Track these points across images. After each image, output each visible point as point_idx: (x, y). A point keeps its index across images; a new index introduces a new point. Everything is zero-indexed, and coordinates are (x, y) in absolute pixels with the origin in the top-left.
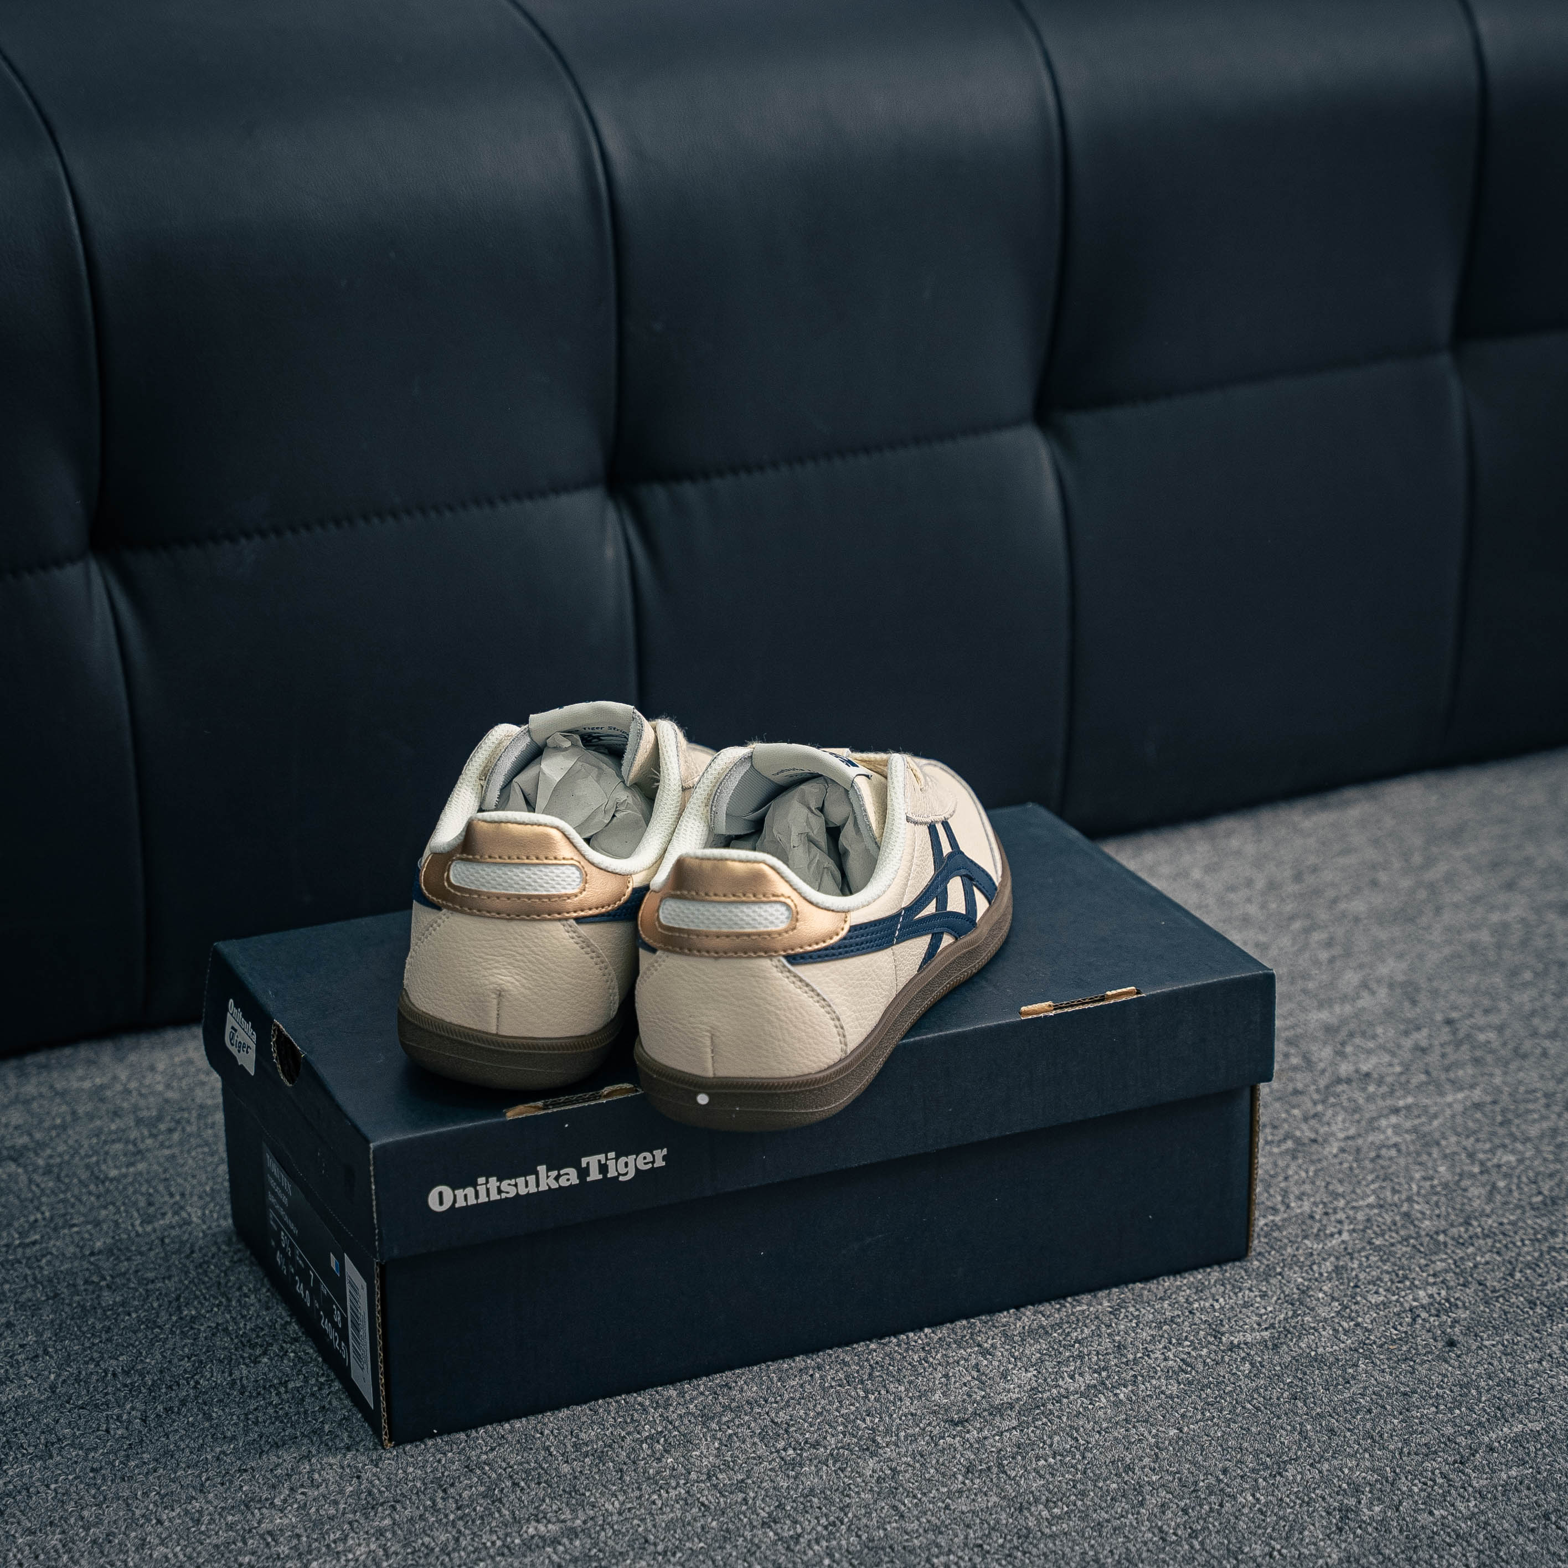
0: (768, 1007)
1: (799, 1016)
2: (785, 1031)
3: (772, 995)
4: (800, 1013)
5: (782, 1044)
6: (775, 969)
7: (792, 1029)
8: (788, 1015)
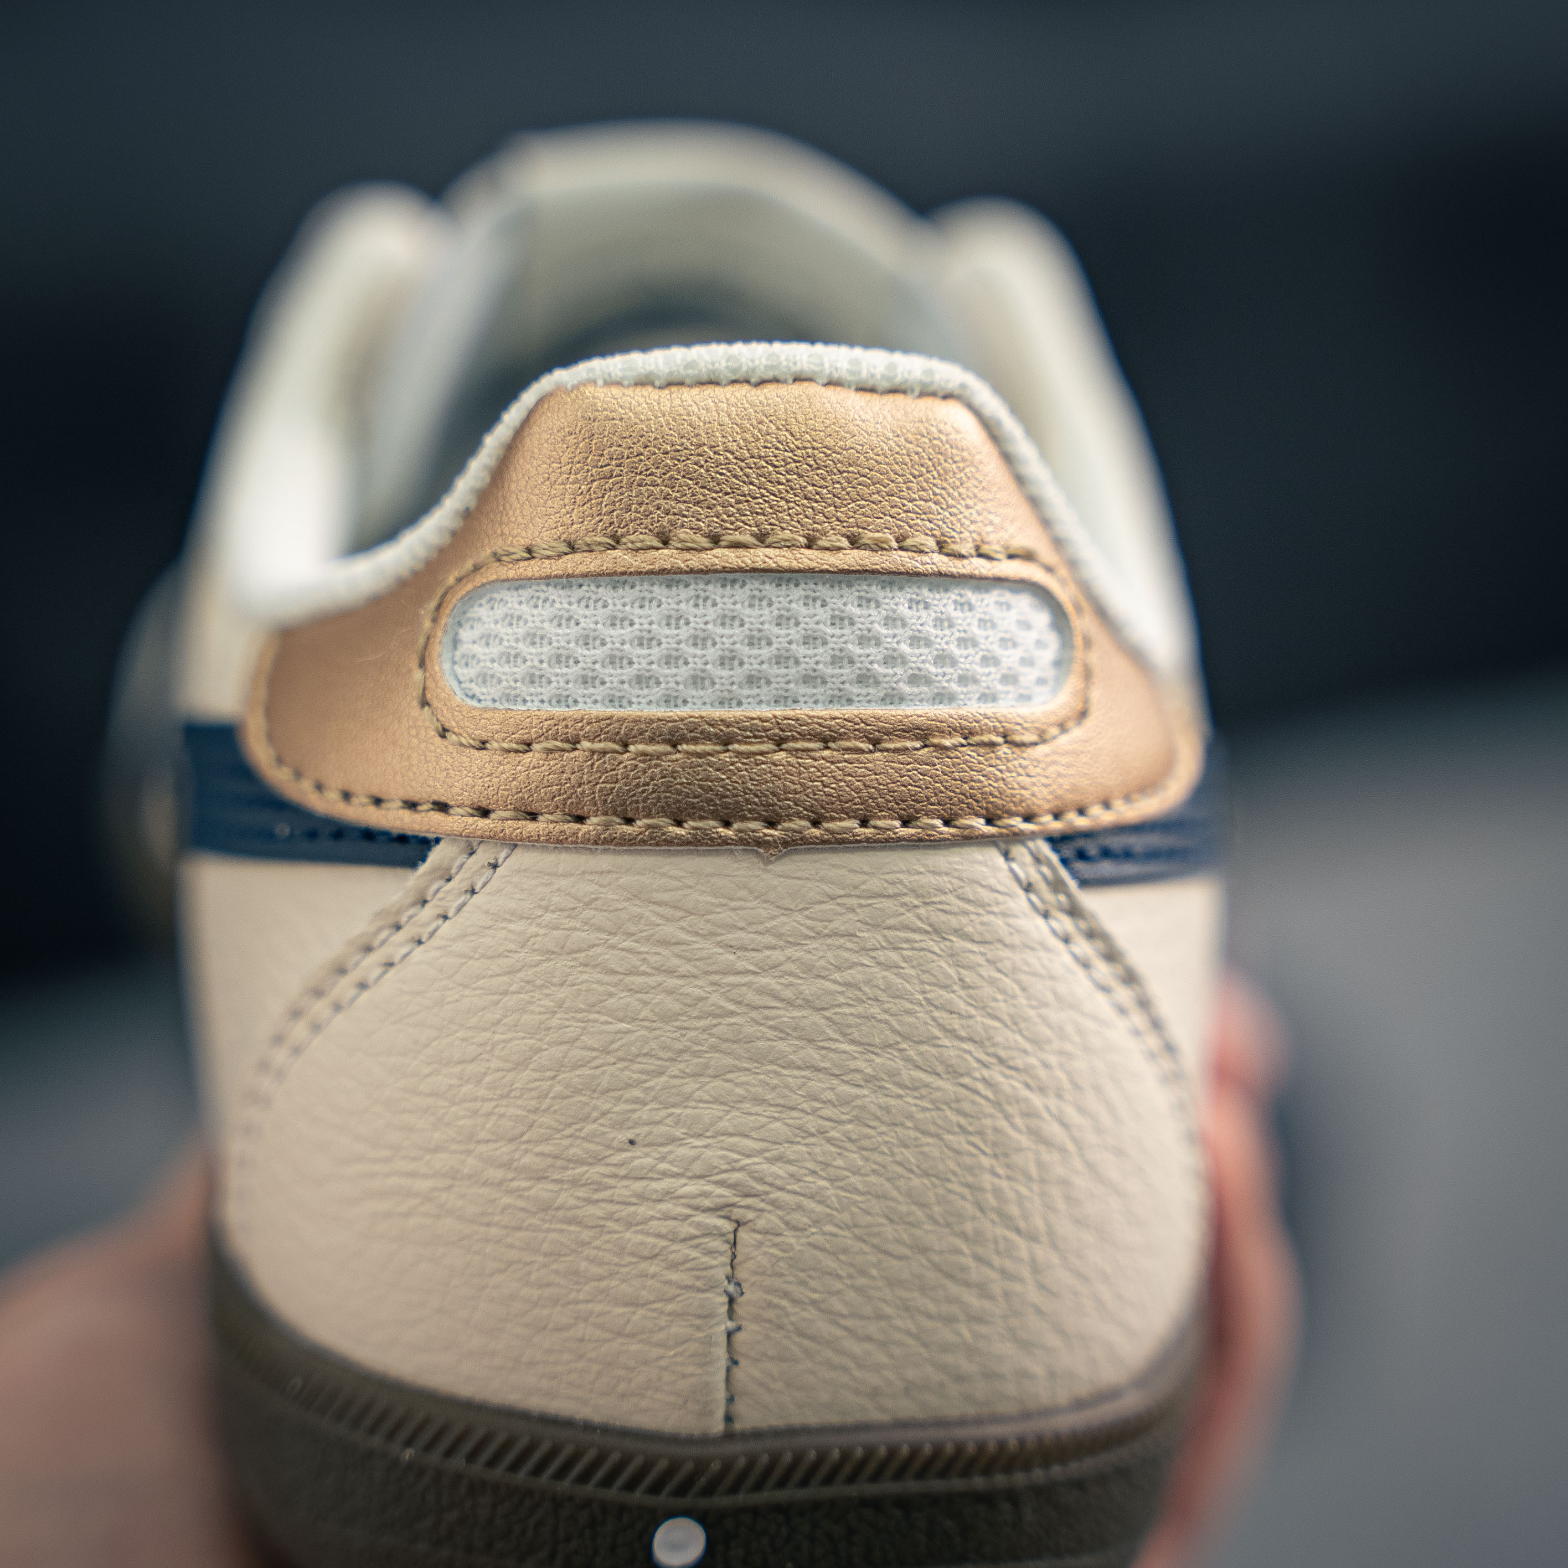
0: (996, 1074)
1: (1106, 1119)
2: (1056, 1193)
3: (1015, 1022)
4: (1110, 1107)
5: (1042, 1252)
6: (1020, 901)
7: (1082, 1182)
8: (1071, 1113)
